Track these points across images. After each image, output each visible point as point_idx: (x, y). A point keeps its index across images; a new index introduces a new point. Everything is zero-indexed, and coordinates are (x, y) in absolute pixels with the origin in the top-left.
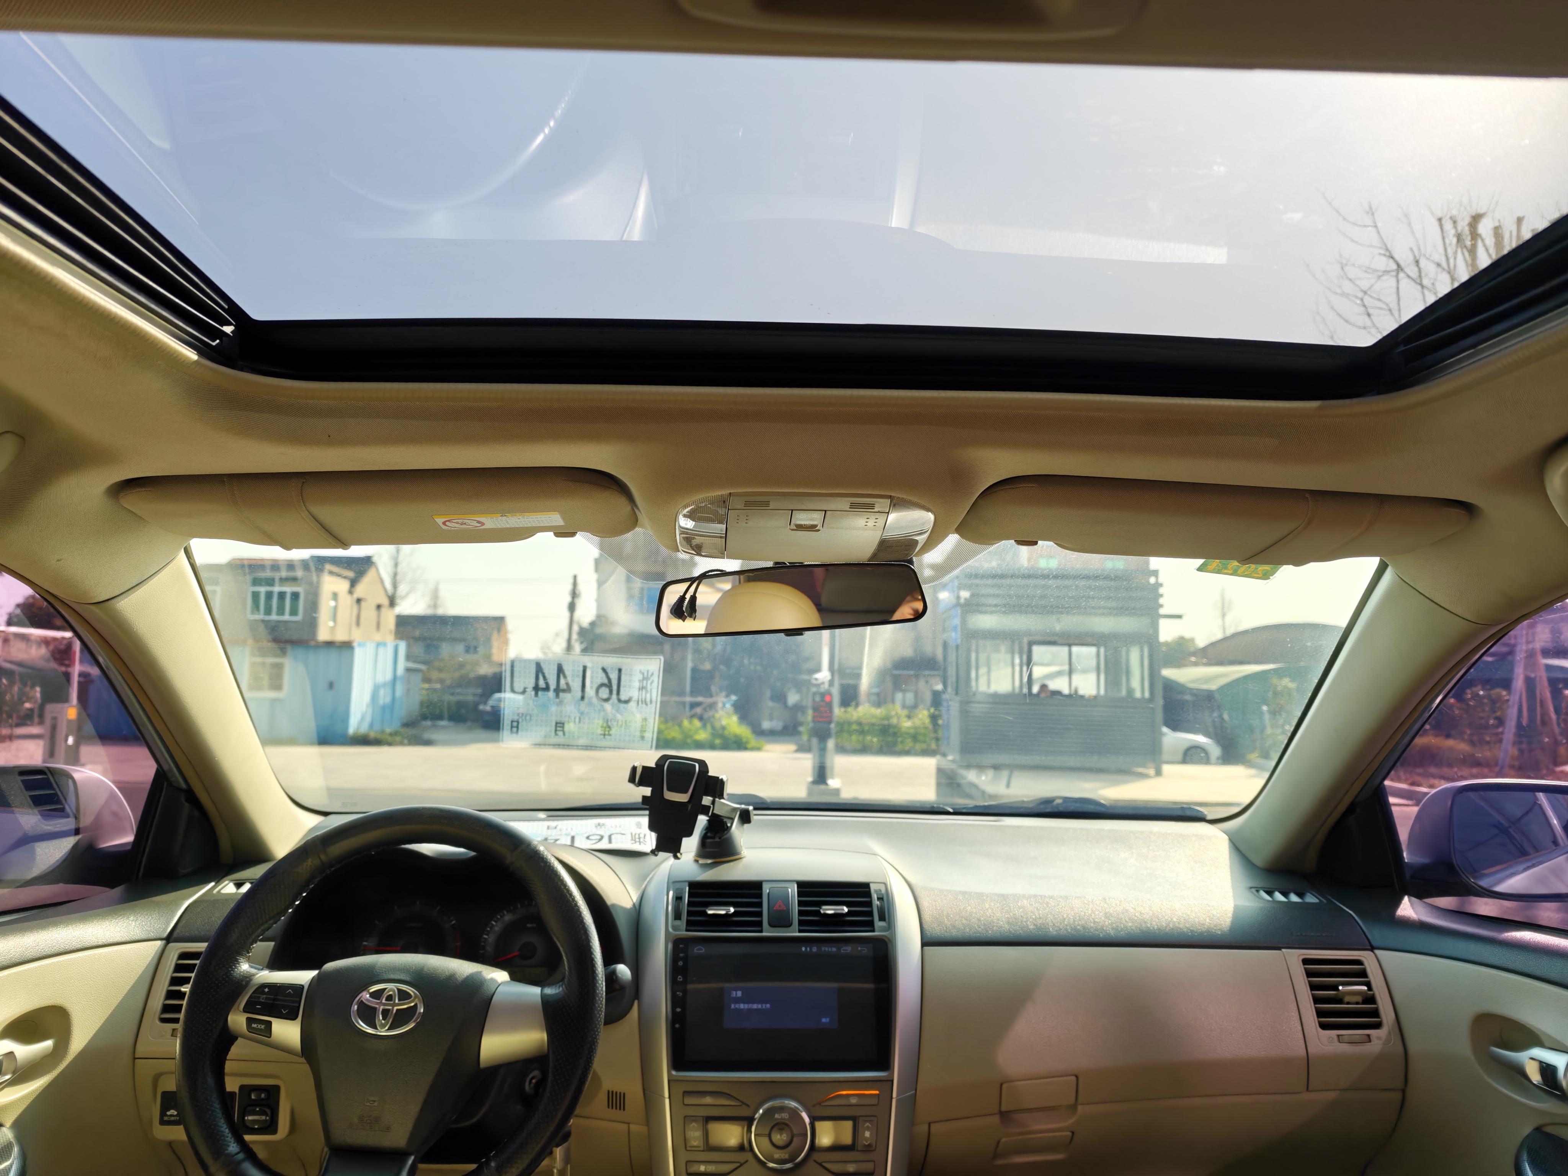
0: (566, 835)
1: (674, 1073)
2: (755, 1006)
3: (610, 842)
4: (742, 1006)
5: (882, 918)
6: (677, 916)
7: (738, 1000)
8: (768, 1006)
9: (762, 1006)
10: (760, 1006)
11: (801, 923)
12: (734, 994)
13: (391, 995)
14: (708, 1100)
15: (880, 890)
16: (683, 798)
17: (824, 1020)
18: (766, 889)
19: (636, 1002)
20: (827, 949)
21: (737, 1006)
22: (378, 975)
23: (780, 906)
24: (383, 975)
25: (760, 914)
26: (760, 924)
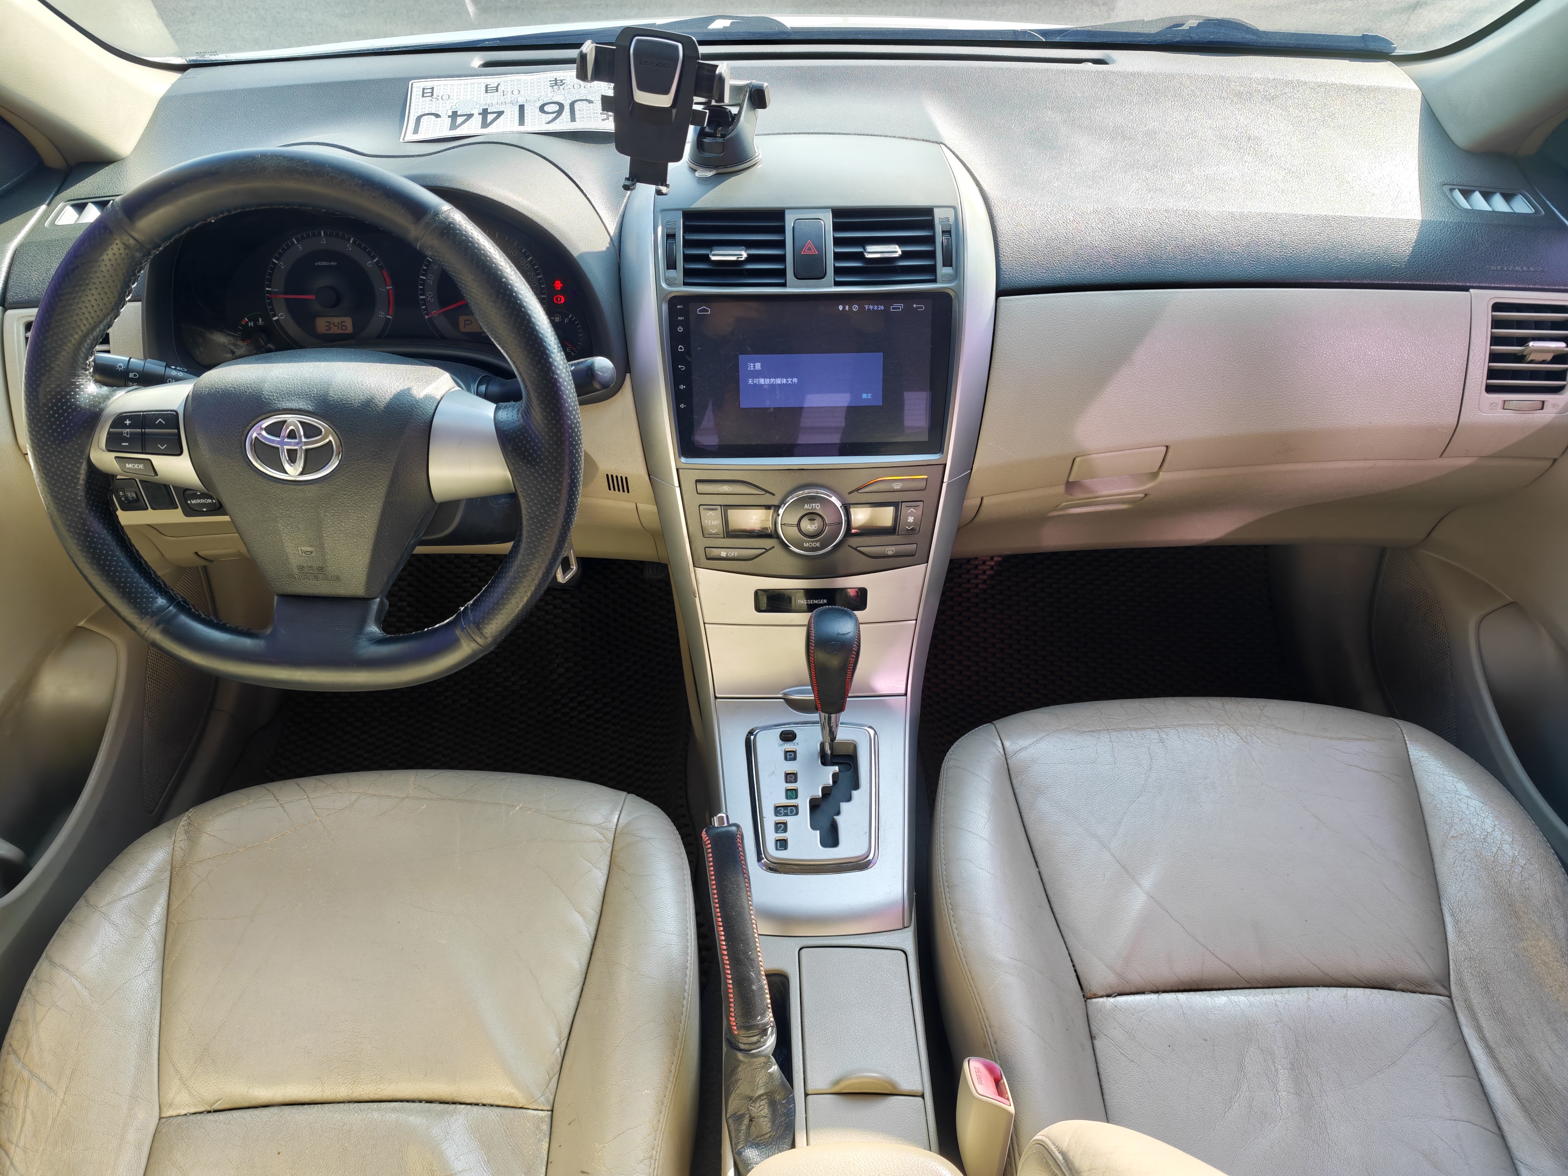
0: (512, 103)
1: (683, 460)
2: (779, 381)
3: (573, 119)
4: (762, 381)
5: (947, 262)
6: (671, 264)
7: (757, 374)
8: (795, 380)
9: (787, 381)
10: (784, 381)
11: (838, 271)
12: (751, 366)
13: (292, 430)
14: (726, 488)
15: (948, 218)
16: (664, 101)
17: (864, 396)
18: (790, 220)
19: (628, 375)
20: (871, 307)
21: (756, 381)
22: (269, 403)
23: (809, 249)
24: (275, 403)
25: (782, 259)
26: (782, 273)
